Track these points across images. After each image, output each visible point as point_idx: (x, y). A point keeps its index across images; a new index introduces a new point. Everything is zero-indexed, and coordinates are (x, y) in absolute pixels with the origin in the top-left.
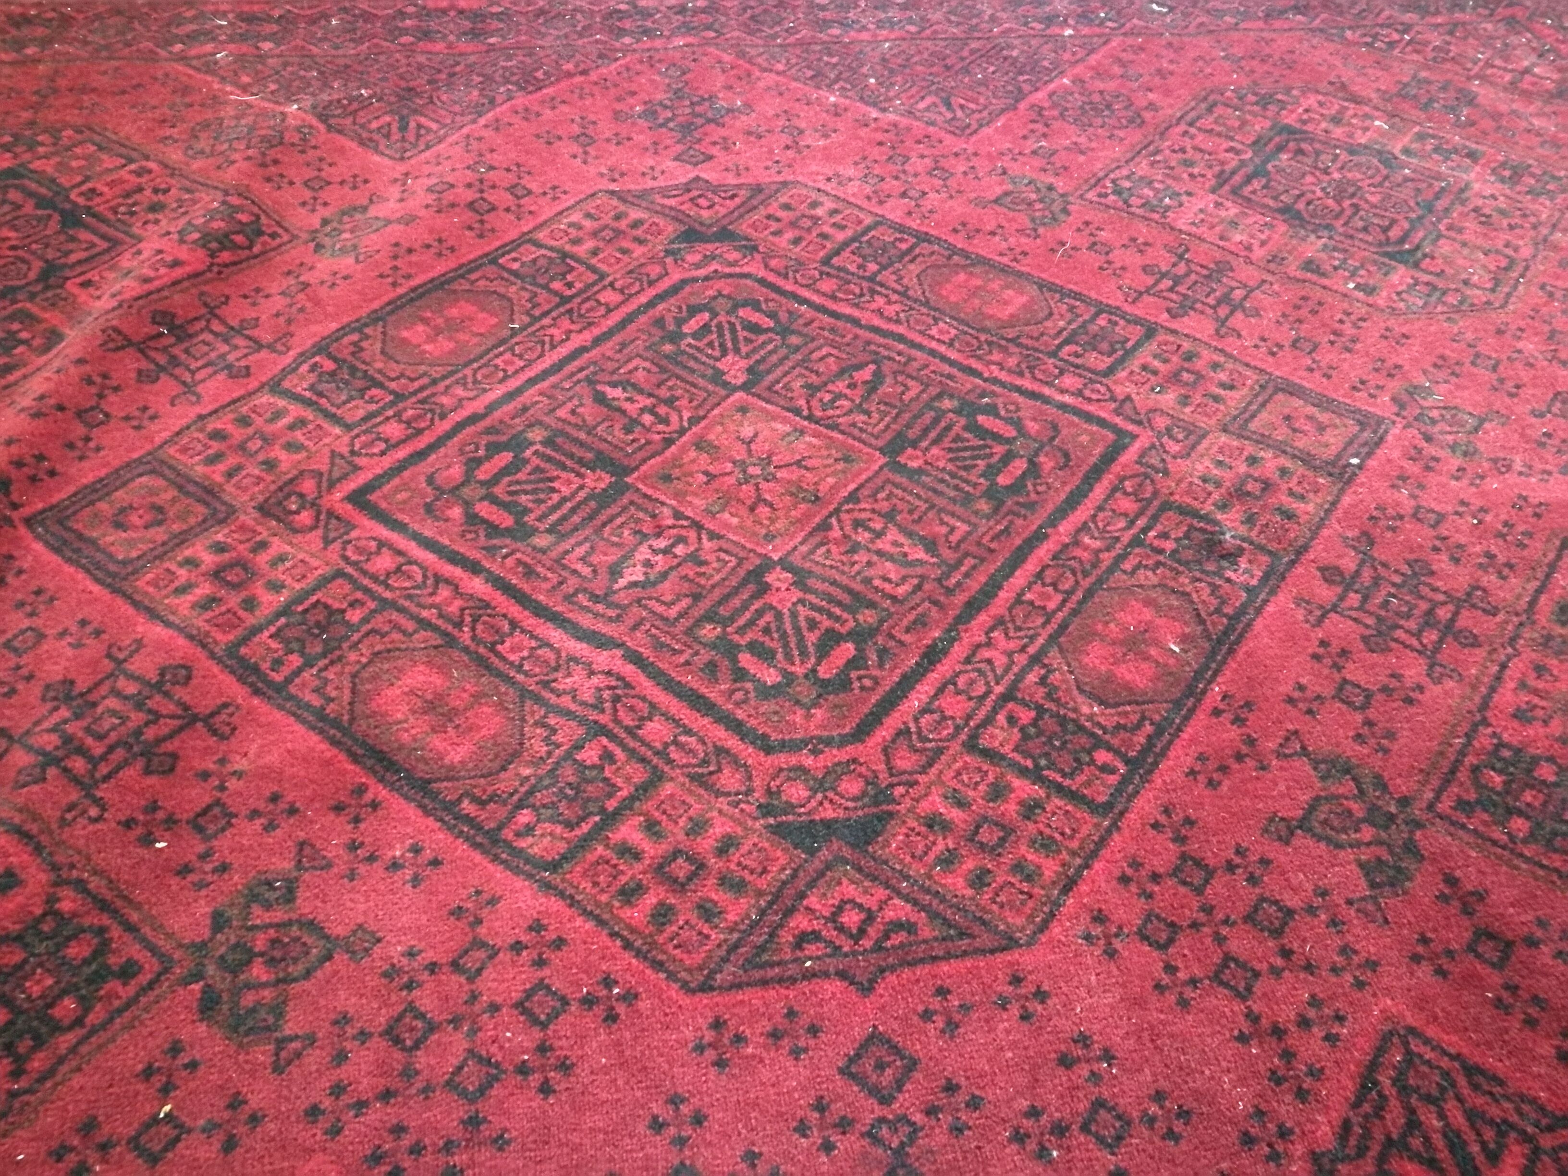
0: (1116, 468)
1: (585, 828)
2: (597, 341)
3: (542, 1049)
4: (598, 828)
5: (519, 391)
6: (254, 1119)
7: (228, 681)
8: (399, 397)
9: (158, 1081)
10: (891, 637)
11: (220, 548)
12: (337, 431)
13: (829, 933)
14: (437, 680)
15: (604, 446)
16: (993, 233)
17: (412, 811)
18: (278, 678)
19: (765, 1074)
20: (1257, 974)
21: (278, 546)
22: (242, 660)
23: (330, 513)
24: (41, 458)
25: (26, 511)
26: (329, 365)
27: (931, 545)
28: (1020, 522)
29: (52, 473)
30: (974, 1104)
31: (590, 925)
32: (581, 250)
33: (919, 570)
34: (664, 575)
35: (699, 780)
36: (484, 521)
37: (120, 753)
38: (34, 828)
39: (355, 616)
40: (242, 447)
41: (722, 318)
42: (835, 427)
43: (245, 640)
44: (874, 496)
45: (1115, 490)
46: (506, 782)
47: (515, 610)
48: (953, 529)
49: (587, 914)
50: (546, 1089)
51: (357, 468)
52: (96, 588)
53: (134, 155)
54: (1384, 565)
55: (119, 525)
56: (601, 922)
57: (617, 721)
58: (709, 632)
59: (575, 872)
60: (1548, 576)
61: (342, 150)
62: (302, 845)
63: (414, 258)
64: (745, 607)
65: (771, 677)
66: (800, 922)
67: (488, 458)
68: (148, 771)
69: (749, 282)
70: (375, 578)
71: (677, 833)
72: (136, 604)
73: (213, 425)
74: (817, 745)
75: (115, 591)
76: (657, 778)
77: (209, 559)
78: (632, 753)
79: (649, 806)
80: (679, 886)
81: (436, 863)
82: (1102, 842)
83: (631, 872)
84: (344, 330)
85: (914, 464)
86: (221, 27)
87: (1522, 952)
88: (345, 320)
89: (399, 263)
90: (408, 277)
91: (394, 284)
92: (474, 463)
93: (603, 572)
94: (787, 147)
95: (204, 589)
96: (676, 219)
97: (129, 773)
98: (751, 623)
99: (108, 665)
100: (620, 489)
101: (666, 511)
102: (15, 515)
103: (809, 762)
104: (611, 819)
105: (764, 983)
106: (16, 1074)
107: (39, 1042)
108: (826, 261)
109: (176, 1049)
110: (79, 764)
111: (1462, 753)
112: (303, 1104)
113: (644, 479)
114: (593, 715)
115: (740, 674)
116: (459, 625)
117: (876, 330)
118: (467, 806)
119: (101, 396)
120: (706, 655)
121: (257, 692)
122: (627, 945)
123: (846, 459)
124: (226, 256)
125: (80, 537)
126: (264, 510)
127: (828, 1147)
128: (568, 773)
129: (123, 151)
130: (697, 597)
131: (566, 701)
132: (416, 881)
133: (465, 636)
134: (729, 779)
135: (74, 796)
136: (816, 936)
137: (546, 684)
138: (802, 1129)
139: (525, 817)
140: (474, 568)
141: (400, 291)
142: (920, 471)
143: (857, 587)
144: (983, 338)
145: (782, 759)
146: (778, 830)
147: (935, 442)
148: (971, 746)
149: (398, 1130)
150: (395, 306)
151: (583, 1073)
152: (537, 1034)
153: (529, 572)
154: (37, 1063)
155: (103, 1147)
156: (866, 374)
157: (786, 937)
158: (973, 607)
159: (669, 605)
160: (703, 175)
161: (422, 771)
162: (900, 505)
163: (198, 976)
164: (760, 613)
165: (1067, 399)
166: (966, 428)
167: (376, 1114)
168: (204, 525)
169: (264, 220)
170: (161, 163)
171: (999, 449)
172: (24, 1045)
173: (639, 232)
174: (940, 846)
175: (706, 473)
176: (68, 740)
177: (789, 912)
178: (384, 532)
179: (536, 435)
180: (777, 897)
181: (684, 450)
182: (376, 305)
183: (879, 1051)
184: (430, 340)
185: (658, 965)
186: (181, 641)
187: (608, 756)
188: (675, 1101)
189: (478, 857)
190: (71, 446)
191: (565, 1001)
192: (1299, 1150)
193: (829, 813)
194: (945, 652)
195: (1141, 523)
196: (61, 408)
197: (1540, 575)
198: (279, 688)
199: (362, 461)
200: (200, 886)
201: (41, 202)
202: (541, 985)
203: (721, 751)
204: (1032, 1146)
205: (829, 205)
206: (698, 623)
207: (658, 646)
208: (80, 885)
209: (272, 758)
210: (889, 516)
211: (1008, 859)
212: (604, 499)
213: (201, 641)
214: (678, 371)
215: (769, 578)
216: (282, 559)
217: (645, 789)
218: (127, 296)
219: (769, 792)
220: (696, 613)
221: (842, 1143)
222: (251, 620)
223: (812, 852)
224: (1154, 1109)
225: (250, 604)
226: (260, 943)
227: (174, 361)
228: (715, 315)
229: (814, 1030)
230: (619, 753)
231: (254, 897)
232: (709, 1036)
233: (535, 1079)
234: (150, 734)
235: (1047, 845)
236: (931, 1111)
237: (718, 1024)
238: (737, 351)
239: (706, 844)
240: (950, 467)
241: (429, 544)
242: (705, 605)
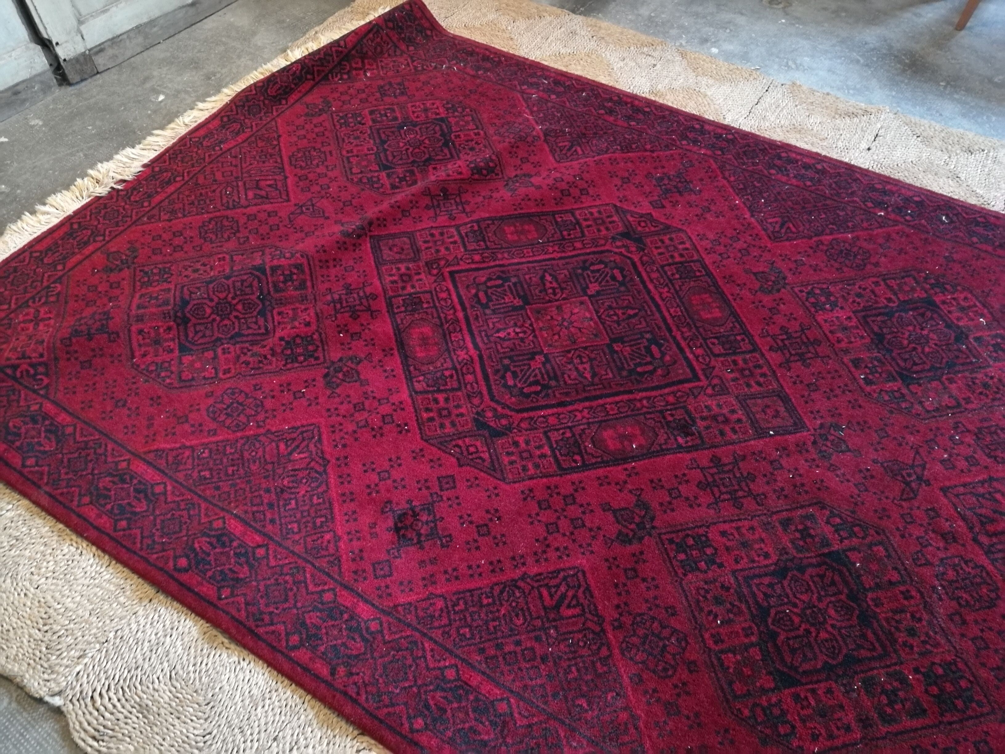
0: (680, 387)
1: (431, 389)
2: (561, 258)
3: (381, 428)
4: (434, 391)
5: (522, 263)
6: (317, 404)
7: (384, 304)
8: (487, 248)
9: (307, 384)
10: (554, 392)
11: (408, 269)
12: (462, 250)
13: (464, 449)
14: (430, 334)
15: (528, 293)
16: (739, 285)
17: (399, 362)
18: (396, 311)
19: (421, 466)
20: (558, 531)
21: (423, 276)
22: (391, 302)
23: (442, 274)
24: (385, 220)
25: (372, 234)
26: (476, 228)
27: (594, 375)
28: (630, 384)
29: (385, 226)
30: (459, 504)
31: (413, 410)
32: (585, 224)
33: (582, 380)
34: (510, 339)
35: (469, 396)
36: (478, 298)
37: (348, 309)
38: (320, 315)
39: (425, 306)
40: (435, 242)
41: (607, 270)
42: (603, 324)
43: (395, 297)
44: (592, 351)
45: (673, 393)
46: (424, 368)
47: (464, 327)
48: (607, 374)
49: (414, 407)
50: (374, 436)
51: (458, 264)
52: (373, 263)
53: (480, 127)
54: (739, 469)
55: (390, 249)
56: (416, 411)
57: (461, 369)
58: (506, 362)
59: (420, 397)
60: (797, 508)
61: (542, 150)
62: (370, 354)
63: (528, 203)
64: (522, 360)
65: (511, 383)
66: (460, 442)
67: (495, 280)
68: (351, 316)
69: (628, 261)
70: (438, 298)
71: (451, 404)
72: (379, 273)
73: (434, 231)
74: (505, 406)
75: (377, 267)
76: (459, 389)
77: (403, 270)
78: (459, 380)
79: (451, 394)
80: (440, 416)
81: (394, 376)
82: (552, 476)
83: (433, 406)
84: (488, 218)
85: (616, 348)
86: (544, 83)
87: (638, 580)
88: (492, 215)
89: (523, 203)
90: (521, 209)
91: (515, 210)
92: (490, 279)
93: (495, 329)
94: (697, 215)
95: (395, 278)
96: (626, 226)
97: (347, 315)
98: (520, 366)
99: (361, 285)
100: (522, 308)
101: (529, 322)
102: (369, 234)
103: (499, 409)
104: (439, 391)
105: (439, 449)
106: (284, 365)
107: (292, 362)
108: (663, 267)
109: (314, 380)
110: (338, 306)
111: (689, 529)
112: (328, 407)
113: (530, 309)
114: (457, 364)
115: (503, 377)
116: (447, 322)
117: (653, 299)
118: (412, 368)
119: (412, 208)
120: (500, 367)
121: (388, 312)
122: (417, 420)
123: (596, 335)
124: (476, 176)
125: (380, 247)
126: (427, 264)
127: (420, 489)
128: (439, 374)
129: (478, 123)
130: (512, 350)
131: (455, 358)
132: (387, 377)
133: (446, 326)
134: (476, 401)
135: (333, 313)
136: (460, 447)
137: (454, 350)
138: (418, 482)
139: (421, 378)
140: (464, 309)
141: (516, 212)
142: (617, 352)
143: (559, 373)
144: (688, 320)
145: (493, 404)
146: (476, 420)
147: (631, 346)
148: (545, 433)
149: (341, 424)
150: (510, 217)
151: (384, 439)
152: (382, 424)
153: (477, 318)
154: (289, 366)
155: (289, 390)
156: (631, 312)
157: (454, 443)
158: (587, 399)
159: (502, 348)
160: (654, 214)
161: (408, 353)
162: (599, 359)
163: (328, 368)
164: (524, 365)
165: (691, 356)
166: (645, 347)
167: (340, 419)
168: (410, 260)
169: (498, 168)
170: (485, 133)
171: (649, 359)
172: (289, 361)
173: (610, 226)
174: (511, 450)
175: (552, 317)
176: (340, 299)
177: (459, 438)
178: (451, 287)
179: (514, 280)
180: (460, 433)
181: (551, 307)
182: (504, 214)
183: (450, 480)
184: (512, 234)
185: (420, 429)
186: (380, 289)
187: (452, 376)
188: (398, 458)
189: (404, 381)
190: (395, 220)
191: (393, 422)
192: (523, 569)
193: (492, 424)
194: (565, 406)
195: (669, 407)
196: (399, 207)
197: (794, 506)
198: (394, 314)
199: (461, 263)
200: (343, 349)
201: (443, 135)
202: (392, 416)
203: (481, 393)
204: (462, 521)
205: (688, 245)
206: (505, 358)
207: (490, 357)
208: (320, 334)
209: (379, 330)
210: (591, 359)
211: (524, 463)
212: (515, 309)
213: (384, 291)
214: (576, 282)
215: (537, 357)
216: (421, 280)
217: (453, 390)
218: (441, 178)
219: (483, 410)
220: (508, 354)
221: (424, 491)
222: (400, 292)
223: (478, 430)
224: (499, 537)
225: (404, 288)
226: (345, 369)
227: (439, 206)
228: (606, 267)
229: (440, 465)
230: (455, 377)
231: (351, 359)
232: (418, 451)
233: (374, 433)
234: (357, 308)
235: (537, 466)
236: (449, 499)
237: (421, 450)
238: (601, 283)
239: (455, 412)
240: (628, 356)
241: (459, 297)
242: (513, 353)
